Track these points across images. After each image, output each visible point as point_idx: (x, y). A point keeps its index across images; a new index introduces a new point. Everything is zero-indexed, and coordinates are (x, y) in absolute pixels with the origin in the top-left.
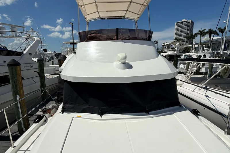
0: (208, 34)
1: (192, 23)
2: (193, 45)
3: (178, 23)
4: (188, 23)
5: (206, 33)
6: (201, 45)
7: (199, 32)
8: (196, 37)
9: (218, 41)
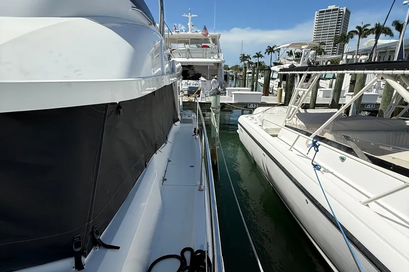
0: (373, 33)
1: (348, 12)
2: (343, 56)
3: (320, 12)
4: (339, 12)
5: (369, 31)
6: (359, 55)
7: (357, 30)
8: (350, 39)
9: (391, 48)
